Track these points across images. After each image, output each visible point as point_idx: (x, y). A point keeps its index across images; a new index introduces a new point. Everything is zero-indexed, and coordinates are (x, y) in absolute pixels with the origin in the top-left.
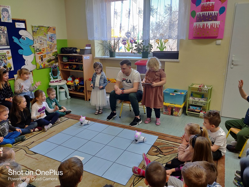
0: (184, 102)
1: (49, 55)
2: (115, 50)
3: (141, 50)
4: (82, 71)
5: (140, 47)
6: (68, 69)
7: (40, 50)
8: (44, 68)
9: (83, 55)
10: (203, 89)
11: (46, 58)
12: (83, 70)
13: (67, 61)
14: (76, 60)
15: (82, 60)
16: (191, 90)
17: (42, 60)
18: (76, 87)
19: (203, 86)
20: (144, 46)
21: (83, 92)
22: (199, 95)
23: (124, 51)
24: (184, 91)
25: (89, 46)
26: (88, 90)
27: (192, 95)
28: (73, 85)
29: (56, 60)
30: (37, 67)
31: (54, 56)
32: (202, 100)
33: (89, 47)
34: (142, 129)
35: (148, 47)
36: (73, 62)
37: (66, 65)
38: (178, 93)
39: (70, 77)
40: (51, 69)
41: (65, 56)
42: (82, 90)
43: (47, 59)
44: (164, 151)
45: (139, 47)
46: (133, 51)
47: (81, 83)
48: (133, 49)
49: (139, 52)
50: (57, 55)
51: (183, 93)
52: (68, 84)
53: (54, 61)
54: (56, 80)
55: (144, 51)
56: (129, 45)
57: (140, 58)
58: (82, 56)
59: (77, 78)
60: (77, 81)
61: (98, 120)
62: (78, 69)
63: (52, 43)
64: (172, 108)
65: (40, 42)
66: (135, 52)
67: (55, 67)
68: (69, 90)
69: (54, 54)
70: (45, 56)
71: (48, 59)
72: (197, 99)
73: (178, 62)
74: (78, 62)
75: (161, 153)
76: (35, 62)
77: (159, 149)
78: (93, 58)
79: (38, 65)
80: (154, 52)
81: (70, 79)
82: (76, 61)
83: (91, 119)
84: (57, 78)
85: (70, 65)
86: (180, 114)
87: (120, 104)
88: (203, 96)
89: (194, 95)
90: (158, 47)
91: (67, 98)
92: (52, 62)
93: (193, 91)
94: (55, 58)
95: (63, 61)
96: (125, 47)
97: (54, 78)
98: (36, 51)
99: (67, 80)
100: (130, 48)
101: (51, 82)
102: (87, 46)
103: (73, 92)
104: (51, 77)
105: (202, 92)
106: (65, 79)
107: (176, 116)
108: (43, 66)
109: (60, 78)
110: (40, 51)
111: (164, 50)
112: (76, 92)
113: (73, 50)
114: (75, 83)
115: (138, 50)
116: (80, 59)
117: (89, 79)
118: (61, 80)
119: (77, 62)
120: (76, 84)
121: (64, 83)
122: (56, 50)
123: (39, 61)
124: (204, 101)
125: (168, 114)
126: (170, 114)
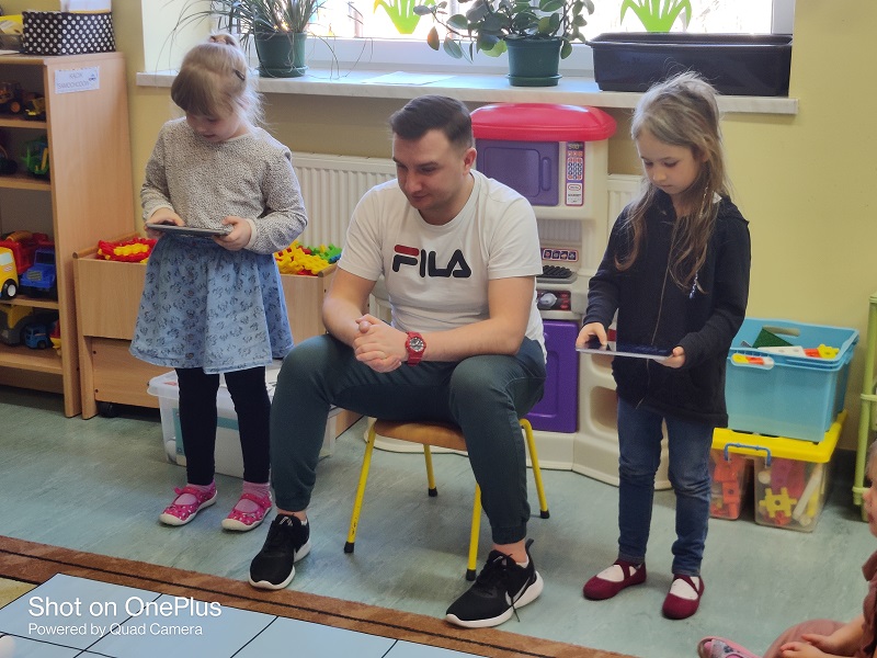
0: (835, 417)
61: (184, 574)
64: (750, 468)
73: (787, 118)
83: (124, 563)
86: (813, 511)
107: (780, 522)
125: (724, 514)
126: (735, 512)
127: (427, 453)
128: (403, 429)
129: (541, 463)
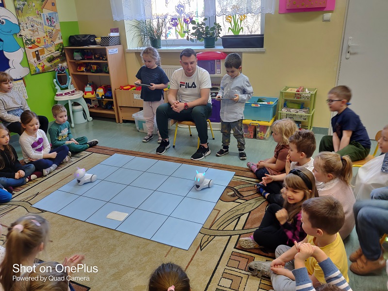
0: (273, 117)
1: (49, 49)
2: (159, 37)
3: (203, 34)
4: (107, 75)
5: (201, 30)
6: (83, 71)
7: (32, 41)
8: (44, 71)
9: (106, 47)
10: (303, 94)
11: (45, 55)
12: (108, 73)
13: (81, 58)
14: (96, 56)
15: (106, 55)
16: (284, 98)
17: (38, 59)
18: (100, 101)
19: (304, 90)
20: (207, 28)
21: (112, 109)
22: (296, 105)
23: (176, 38)
24: (273, 100)
25: (116, 30)
26: (119, 105)
27: (285, 105)
28: (95, 99)
29: (62, 57)
30: (32, 71)
31: (58, 50)
32: (302, 113)
33: (115, 32)
34: (210, 163)
35: (213, 28)
36: (92, 59)
37: (81, 65)
38: (263, 103)
39: (88, 85)
40: (55, 73)
41: (78, 51)
42: (110, 105)
43: (47, 57)
44: (245, 194)
45: (198, 30)
46: (190, 37)
47: (108, 94)
48: (190, 34)
49: (199, 39)
50: (63, 49)
51: (272, 103)
52: (85, 97)
53: (59, 60)
54: (66, 91)
55: (208, 35)
56: (182, 27)
57: (203, 48)
58: (105, 49)
59: (101, 87)
60: (100, 92)
61: (140, 153)
62: (101, 71)
63: (52, 28)
64: (255, 127)
65: (32, 28)
66: (193, 37)
67: (62, 69)
68: (88, 107)
69: (58, 48)
70: (43, 51)
71: (49, 56)
72: (293, 111)
73: (263, 52)
74: (100, 60)
75: (241, 196)
76: (26, 62)
77: (238, 192)
78: (125, 52)
79: (33, 68)
80: (224, 36)
81: (88, 88)
82: (96, 59)
83: (129, 151)
84: (67, 88)
85: (86, 65)
86: (268, 136)
87: (174, 125)
88: (302, 106)
89: (288, 104)
90: (229, 28)
91: (86, 121)
92: (56, 61)
93: (287, 99)
94: (61, 54)
95: (75, 58)
96: (176, 30)
97: (62, 89)
98: (27, 44)
99: (84, 91)
100: (185, 32)
101: (57, 95)
102: (112, 31)
103: (96, 109)
104: (57, 87)
105: (301, 99)
106: (80, 89)
107: (261, 138)
108: (41, 69)
109: (71, 88)
110: (33, 43)
111: (241, 33)
112: (100, 110)
113: (89, 39)
114: (98, 95)
115: (199, 34)
116: (103, 55)
117: (121, 87)
118: (73, 92)
119: (98, 59)
120: (100, 97)
121: (79, 95)
122: (61, 41)
123: (33, 60)
124: (304, 114)
125: (250, 137)
126: (252, 137)
127: (189, 128)
128: (183, 122)
129: (212, 129)
